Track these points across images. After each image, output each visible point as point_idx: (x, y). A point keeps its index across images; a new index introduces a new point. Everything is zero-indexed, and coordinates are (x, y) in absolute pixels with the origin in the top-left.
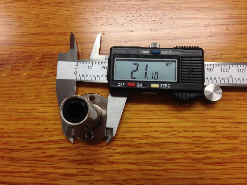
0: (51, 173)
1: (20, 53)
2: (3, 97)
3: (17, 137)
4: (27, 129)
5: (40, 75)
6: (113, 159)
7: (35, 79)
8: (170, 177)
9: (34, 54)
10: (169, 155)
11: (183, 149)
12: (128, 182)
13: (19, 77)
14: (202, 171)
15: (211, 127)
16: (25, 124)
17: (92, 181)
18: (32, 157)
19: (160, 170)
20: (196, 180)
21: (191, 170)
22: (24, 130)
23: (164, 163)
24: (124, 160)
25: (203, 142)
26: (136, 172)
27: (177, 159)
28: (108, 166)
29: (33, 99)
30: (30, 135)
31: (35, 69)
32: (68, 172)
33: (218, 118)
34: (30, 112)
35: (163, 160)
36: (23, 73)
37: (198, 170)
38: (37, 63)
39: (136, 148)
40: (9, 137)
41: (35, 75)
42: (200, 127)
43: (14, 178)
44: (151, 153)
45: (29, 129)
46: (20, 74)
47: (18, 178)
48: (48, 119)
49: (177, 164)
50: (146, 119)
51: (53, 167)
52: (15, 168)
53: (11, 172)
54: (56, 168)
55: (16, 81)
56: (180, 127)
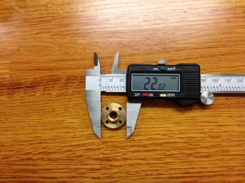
0: (81, 169)
1: (50, 77)
2: (38, 112)
3: (52, 143)
4: (60, 136)
5: (67, 93)
6: (127, 157)
7: (63, 97)
8: (170, 168)
9: (61, 77)
10: (169, 152)
11: (179, 147)
12: (139, 173)
13: (51, 96)
14: (193, 163)
15: (200, 129)
16: (58, 132)
17: (112, 173)
18: (65, 158)
19: (162, 163)
20: (189, 169)
21: (185, 162)
22: (58, 137)
23: (165, 158)
24: (135, 157)
25: (194, 141)
26: (144, 165)
27: (175, 154)
28: (123, 162)
29: (63, 113)
30: (62, 141)
31: (62, 89)
32: (93, 168)
33: (205, 122)
34: (61, 123)
35: (164, 155)
36: (53, 93)
37: (191, 162)
38: (63, 84)
39: (144, 148)
40: (46, 143)
41: (63, 94)
42: (192, 129)
43: (53, 174)
44: (155, 151)
45: (61, 136)
46: (50, 93)
47: (56, 174)
48: (76, 128)
49: (175, 158)
50: (150, 125)
51: (82, 164)
52: (53, 166)
53: (50, 170)
54: (84, 164)
55: (47, 99)
56: (176, 131)
